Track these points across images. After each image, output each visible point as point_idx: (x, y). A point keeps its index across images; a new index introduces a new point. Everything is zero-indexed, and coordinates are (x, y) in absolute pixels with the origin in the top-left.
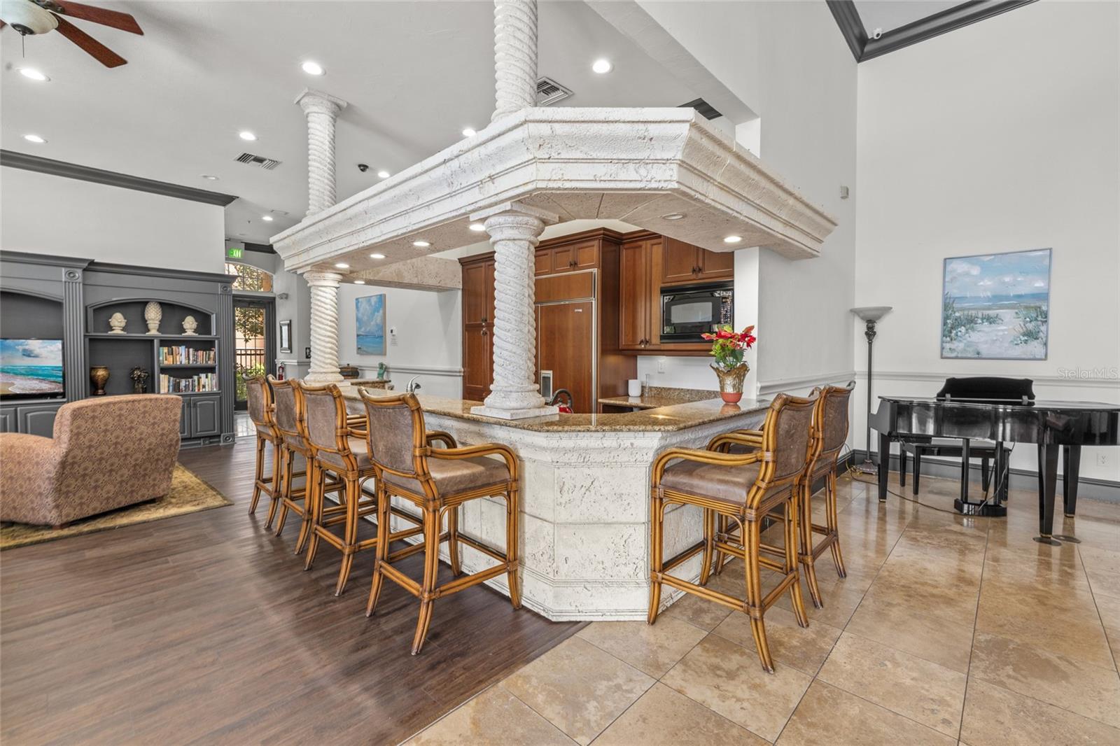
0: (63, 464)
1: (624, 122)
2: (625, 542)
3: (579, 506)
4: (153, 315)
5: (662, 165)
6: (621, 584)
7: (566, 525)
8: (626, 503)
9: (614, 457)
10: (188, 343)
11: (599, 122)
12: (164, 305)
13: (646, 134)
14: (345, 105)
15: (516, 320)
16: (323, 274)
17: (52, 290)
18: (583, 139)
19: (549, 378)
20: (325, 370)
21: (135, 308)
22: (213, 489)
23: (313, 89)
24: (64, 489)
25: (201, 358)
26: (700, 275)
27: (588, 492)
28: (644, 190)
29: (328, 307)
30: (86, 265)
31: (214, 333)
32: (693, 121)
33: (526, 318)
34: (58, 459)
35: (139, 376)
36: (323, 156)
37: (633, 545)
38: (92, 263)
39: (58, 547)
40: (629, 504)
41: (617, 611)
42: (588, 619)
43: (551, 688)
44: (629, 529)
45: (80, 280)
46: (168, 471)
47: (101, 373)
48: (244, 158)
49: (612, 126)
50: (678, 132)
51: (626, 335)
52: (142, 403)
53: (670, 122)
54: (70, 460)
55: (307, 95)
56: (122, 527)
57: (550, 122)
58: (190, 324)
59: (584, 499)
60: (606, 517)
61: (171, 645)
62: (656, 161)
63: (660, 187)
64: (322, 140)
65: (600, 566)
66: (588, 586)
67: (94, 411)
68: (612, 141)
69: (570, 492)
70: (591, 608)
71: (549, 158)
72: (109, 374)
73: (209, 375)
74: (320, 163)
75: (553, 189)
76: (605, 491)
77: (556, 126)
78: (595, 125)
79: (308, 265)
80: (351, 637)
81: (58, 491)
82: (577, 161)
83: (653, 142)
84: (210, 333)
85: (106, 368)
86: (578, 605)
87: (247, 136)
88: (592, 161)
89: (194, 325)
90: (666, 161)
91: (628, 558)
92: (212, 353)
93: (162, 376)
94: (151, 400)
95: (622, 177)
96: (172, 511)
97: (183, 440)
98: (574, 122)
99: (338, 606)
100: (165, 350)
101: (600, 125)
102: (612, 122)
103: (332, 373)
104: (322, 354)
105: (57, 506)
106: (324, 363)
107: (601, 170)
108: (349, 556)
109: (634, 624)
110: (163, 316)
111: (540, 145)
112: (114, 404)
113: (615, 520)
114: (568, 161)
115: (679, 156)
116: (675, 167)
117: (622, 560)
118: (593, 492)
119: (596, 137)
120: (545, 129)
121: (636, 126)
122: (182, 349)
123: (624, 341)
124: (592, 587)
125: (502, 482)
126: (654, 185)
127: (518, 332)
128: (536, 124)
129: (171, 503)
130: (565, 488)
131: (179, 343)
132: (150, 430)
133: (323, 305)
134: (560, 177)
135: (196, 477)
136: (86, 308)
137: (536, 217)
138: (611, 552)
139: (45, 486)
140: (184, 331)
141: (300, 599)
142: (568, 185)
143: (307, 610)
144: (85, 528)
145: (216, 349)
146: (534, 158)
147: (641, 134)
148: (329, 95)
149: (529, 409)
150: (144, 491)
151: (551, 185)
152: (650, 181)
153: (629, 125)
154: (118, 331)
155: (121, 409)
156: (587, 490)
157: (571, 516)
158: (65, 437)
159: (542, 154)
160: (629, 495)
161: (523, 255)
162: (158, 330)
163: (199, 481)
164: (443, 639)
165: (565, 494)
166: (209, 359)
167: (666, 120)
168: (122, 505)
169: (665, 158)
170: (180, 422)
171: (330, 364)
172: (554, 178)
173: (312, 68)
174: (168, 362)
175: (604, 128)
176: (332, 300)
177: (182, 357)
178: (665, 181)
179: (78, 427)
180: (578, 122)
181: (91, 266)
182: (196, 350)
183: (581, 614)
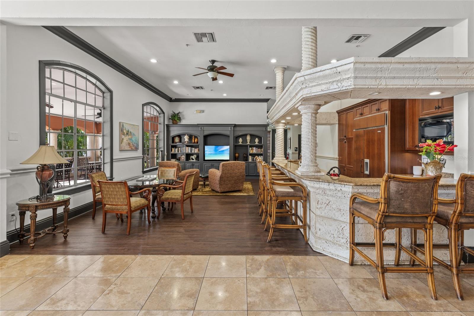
0: (221, 177)
1: (327, 69)
2: (342, 229)
3: (324, 210)
4: (248, 138)
5: (347, 80)
6: (340, 246)
7: (320, 216)
8: (342, 213)
9: (335, 194)
10: (256, 146)
11: (319, 72)
12: (251, 135)
13: (337, 71)
14: (286, 67)
15: (306, 141)
16: (278, 125)
17: (227, 133)
18: (315, 79)
19: (368, 163)
20: (279, 156)
21: (244, 136)
22: (253, 191)
23: (276, 66)
24: (221, 184)
25: (260, 151)
26: (440, 110)
27: (327, 206)
28: (341, 91)
29: (280, 135)
30: (234, 126)
31: (263, 143)
32: (354, 62)
33: (310, 140)
34: (220, 176)
35: (245, 156)
36: (279, 86)
37: (345, 231)
38: (235, 125)
39: (219, 197)
40: (344, 214)
41: (338, 255)
42: (326, 254)
43: (295, 263)
44: (344, 224)
45: (233, 130)
46: (242, 183)
47: (237, 155)
48: (267, 88)
49: (324, 72)
50: (349, 67)
51: (409, 143)
52: (236, 163)
53: (345, 65)
54: (222, 177)
55: (275, 68)
56: (231, 196)
57: (303, 76)
58: (257, 140)
59: (326, 208)
60: (334, 217)
61: (224, 222)
62: (344, 79)
63: (346, 89)
64: (279, 81)
65: (332, 236)
66: (327, 241)
67: (226, 165)
68: (325, 77)
69: (321, 204)
70: (328, 251)
71: (306, 87)
72: (239, 155)
73: (261, 156)
74: (279, 88)
75: (308, 97)
76: (334, 206)
77: (306, 77)
78: (318, 73)
79: (274, 122)
80: (257, 233)
81: (220, 184)
82: (315, 86)
83: (341, 73)
84: (261, 143)
85: (238, 154)
86: (324, 248)
87: (266, 82)
88: (320, 85)
89: (258, 141)
90: (348, 78)
91: (344, 236)
92: (262, 149)
93: (250, 156)
94: (238, 163)
95: (331, 88)
96: (242, 194)
97: (246, 176)
98: (311, 74)
99: (260, 226)
100: (251, 148)
101: (319, 73)
102: (324, 70)
103: (281, 157)
104: (278, 151)
105: (220, 188)
106: (279, 153)
107: (324, 87)
108: (265, 212)
109: (344, 263)
110: (251, 138)
111: (302, 84)
112: (230, 163)
113: (338, 219)
114: (312, 87)
115: (353, 75)
116: (352, 80)
117: (341, 236)
118: (329, 206)
119: (319, 77)
120: (302, 79)
121: (332, 70)
122: (255, 148)
123: (408, 145)
124: (329, 243)
125: (299, 196)
126: (344, 88)
127: (307, 145)
128: (300, 78)
129: (242, 192)
130: (319, 203)
131: (254, 146)
132: (238, 171)
133: (279, 134)
134: (310, 92)
135: (252, 187)
136: (234, 137)
137: (313, 105)
138: (336, 232)
139: (218, 182)
140: (247, 143)
141: (253, 221)
142: (313, 94)
143: (253, 224)
144: (224, 194)
145: (263, 148)
146: (301, 88)
147: (335, 72)
148: (281, 66)
149: (310, 172)
150: (237, 188)
151: (307, 96)
152: (343, 87)
153: (330, 70)
154: (241, 143)
155: (232, 165)
156: (327, 205)
157: (321, 213)
158: (221, 171)
159: (304, 86)
160: (343, 210)
161: (309, 118)
162: (250, 143)
163: (252, 188)
164: (278, 242)
165: (319, 205)
166: (261, 151)
167: (343, 65)
168: (232, 190)
169: (347, 77)
170: (245, 170)
171: (281, 154)
172: (308, 93)
173: (274, 61)
174: (251, 152)
175: (321, 74)
176: (282, 133)
177: (254, 151)
178: (348, 86)
179: (223, 169)
180: (312, 74)
181: (235, 126)
182: (258, 149)
183: (324, 251)
